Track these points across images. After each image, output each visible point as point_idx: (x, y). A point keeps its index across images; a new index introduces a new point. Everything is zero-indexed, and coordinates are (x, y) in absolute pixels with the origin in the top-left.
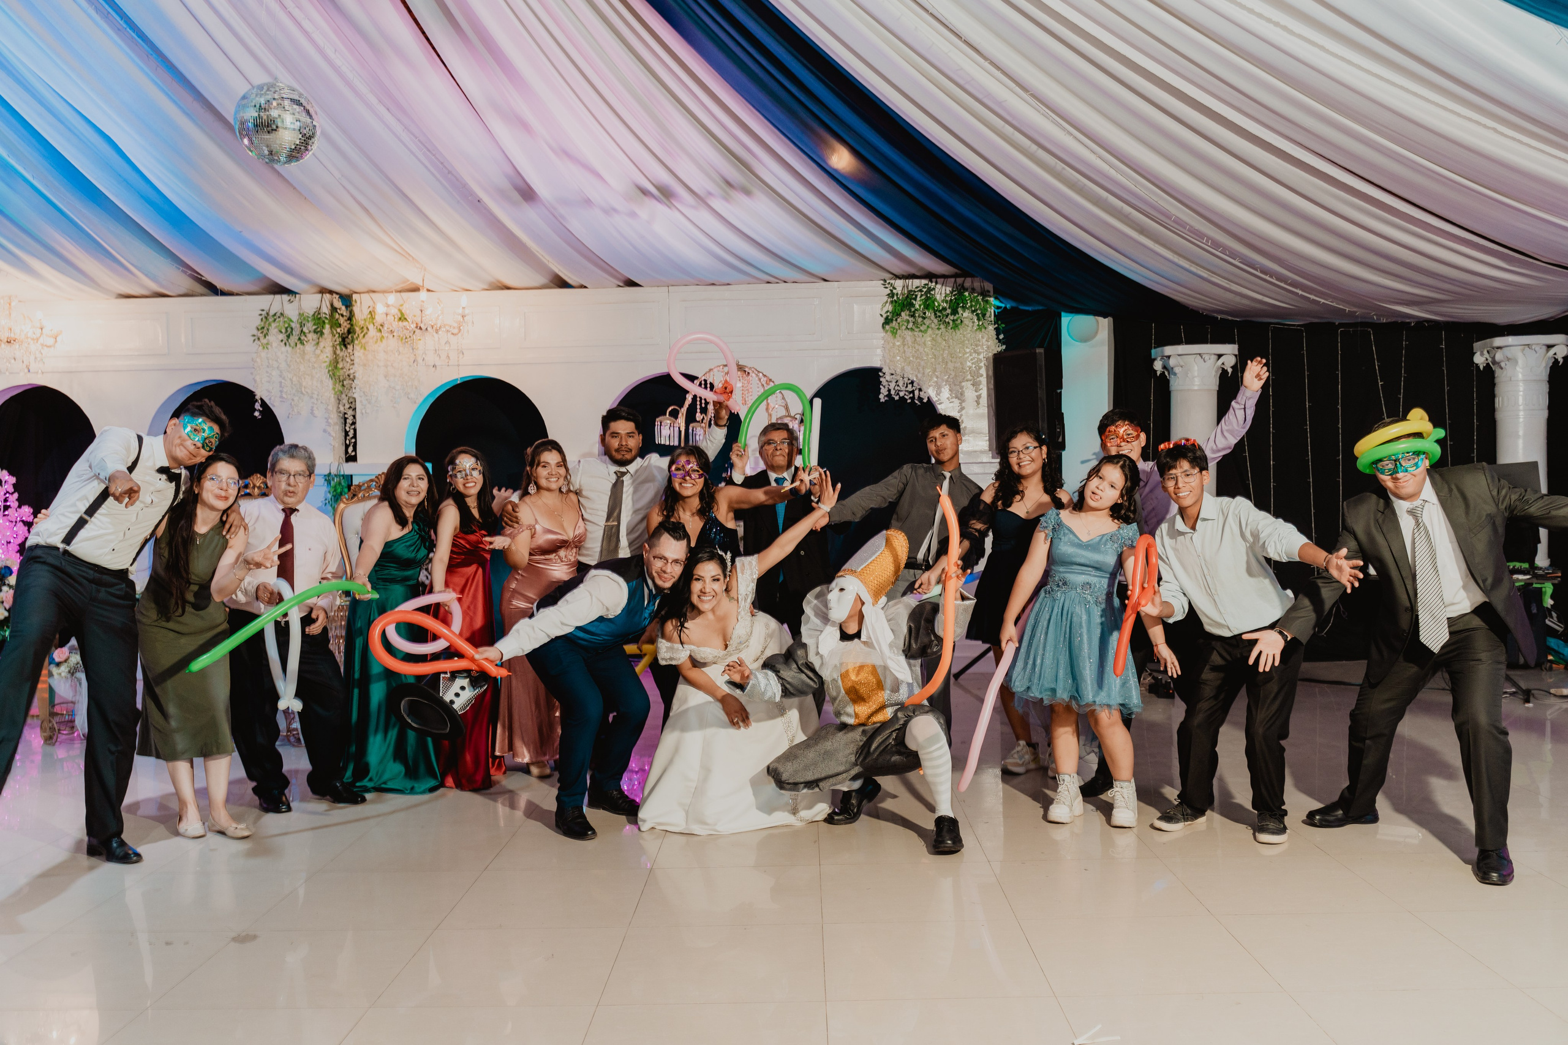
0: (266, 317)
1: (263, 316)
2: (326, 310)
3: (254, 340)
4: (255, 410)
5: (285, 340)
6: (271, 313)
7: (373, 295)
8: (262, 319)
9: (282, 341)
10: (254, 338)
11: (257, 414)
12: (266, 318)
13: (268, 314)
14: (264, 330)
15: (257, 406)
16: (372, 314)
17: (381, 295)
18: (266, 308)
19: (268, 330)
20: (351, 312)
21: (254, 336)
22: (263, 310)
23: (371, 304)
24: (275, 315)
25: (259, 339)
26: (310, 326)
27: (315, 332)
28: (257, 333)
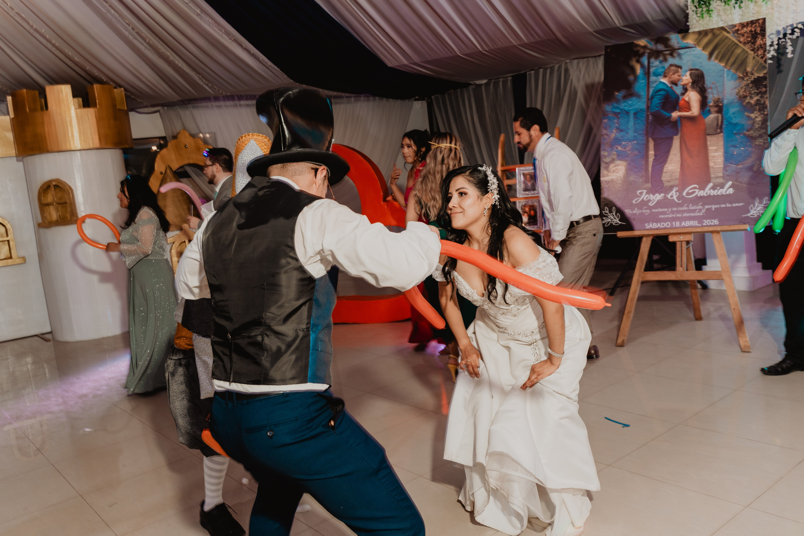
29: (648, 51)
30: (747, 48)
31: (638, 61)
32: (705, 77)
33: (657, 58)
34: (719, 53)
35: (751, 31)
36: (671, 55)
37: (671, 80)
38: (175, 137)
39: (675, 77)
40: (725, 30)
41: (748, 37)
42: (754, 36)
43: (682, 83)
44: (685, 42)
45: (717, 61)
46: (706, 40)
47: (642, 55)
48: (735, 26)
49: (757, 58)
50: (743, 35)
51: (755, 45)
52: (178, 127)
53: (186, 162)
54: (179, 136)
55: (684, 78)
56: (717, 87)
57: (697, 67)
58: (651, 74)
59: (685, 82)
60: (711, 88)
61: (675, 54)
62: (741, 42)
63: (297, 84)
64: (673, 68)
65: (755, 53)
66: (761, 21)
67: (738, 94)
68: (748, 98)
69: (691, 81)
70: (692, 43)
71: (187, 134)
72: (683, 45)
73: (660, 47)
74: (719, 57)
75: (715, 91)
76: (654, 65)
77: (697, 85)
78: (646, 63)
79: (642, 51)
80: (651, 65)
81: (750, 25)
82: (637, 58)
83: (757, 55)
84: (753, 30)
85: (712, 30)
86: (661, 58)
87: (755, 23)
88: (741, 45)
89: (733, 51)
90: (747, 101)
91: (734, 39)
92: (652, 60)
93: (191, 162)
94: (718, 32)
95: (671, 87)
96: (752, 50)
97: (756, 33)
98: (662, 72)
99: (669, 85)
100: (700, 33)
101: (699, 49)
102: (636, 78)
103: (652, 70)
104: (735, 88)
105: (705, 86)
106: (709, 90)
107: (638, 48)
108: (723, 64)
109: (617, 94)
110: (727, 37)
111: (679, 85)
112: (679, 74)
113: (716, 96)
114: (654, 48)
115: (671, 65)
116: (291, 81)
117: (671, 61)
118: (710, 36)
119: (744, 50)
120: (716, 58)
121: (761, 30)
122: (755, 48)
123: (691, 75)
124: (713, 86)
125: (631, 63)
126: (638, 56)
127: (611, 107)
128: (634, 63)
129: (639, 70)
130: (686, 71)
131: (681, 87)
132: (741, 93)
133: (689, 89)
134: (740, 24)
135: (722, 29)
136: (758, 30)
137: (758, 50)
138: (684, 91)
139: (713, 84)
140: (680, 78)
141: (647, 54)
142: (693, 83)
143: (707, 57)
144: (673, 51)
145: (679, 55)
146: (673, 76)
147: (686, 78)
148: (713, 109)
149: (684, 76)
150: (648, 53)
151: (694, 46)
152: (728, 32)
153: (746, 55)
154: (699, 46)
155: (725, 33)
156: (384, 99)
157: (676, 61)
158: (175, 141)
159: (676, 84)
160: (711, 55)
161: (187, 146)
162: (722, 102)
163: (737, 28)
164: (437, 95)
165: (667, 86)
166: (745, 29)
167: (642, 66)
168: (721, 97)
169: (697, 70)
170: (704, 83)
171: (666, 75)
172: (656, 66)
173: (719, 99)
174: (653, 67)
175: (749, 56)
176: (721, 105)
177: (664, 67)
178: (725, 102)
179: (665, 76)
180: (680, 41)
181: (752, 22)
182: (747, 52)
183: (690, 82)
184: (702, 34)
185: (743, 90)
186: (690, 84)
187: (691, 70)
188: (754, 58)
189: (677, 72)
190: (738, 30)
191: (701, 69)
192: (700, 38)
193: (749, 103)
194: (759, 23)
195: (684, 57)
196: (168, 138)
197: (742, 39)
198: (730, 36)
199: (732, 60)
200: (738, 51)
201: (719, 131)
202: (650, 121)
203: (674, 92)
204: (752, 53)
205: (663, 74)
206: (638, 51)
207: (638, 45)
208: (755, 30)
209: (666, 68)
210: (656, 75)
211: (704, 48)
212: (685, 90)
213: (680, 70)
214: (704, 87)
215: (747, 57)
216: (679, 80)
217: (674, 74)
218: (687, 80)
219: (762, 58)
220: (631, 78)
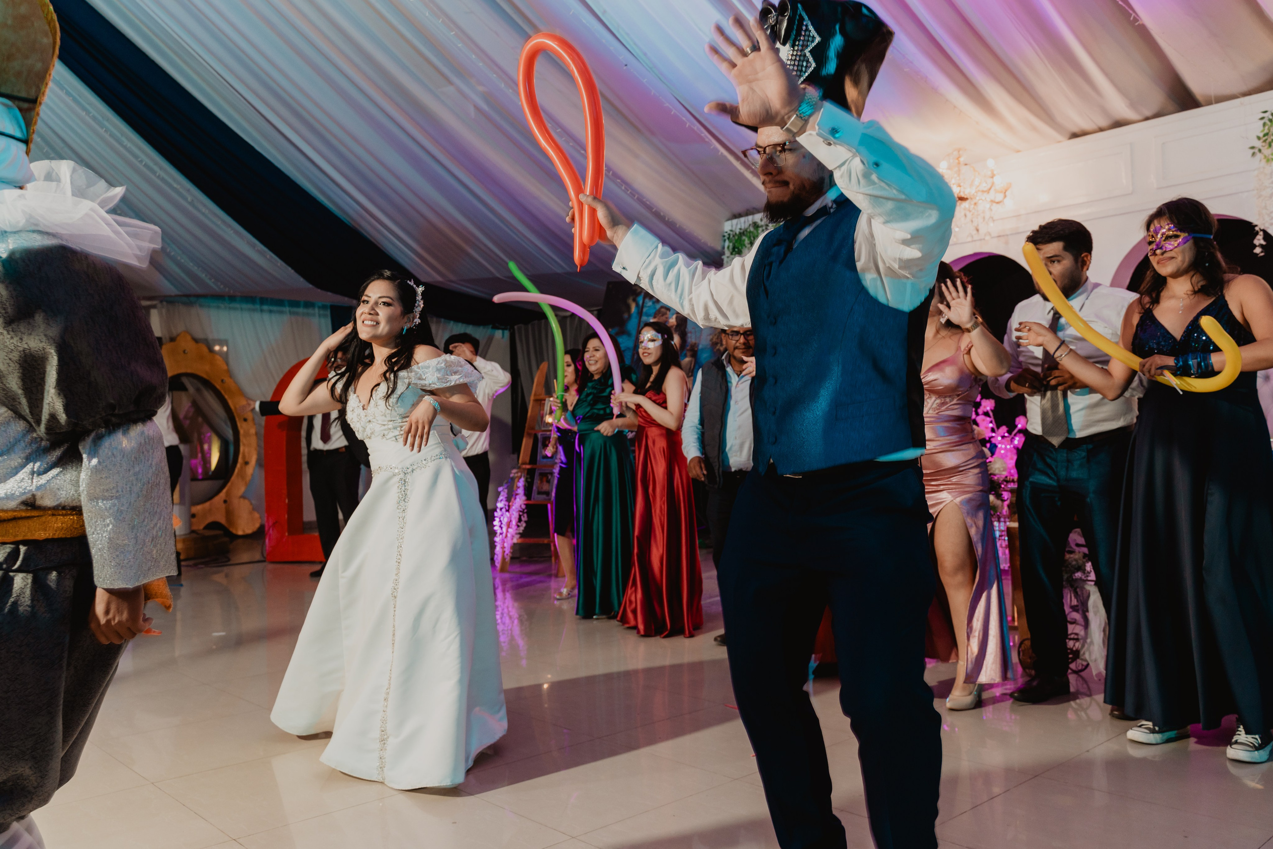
0: (1269, 118)
1: (1267, 120)
3: (1254, 154)
4: (1255, 246)
8: (1264, 124)
10: (1252, 151)
11: (1258, 250)
12: (1270, 121)
15: (1259, 240)
21: (1253, 148)
22: (1265, 112)
25: (1260, 151)
28: (1258, 144)
31: (634, 300)
38: (172, 339)
39: (664, 319)
43: (668, 326)
47: (640, 294)
52: (180, 328)
53: (182, 370)
54: (178, 338)
55: (670, 320)
56: (695, 332)
58: (643, 314)
60: (691, 332)
63: (319, 290)
64: (663, 310)
67: (711, 340)
68: (719, 345)
69: (675, 323)
71: (189, 338)
75: (693, 336)
76: (647, 305)
77: (680, 328)
78: (641, 302)
80: (645, 304)
82: (634, 296)
90: (717, 348)
92: (647, 300)
93: (189, 371)
102: (630, 316)
103: (645, 310)
104: (710, 334)
105: (687, 330)
106: (689, 335)
112: (667, 316)
113: (694, 341)
116: (311, 286)
123: (677, 318)
124: (693, 330)
125: (628, 300)
126: (636, 294)
128: (631, 301)
129: (633, 309)
130: (673, 314)
132: (714, 340)
133: (673, 332)
139: (693, 328)
140: (667, 320)
142: (678, 326)
148: (689, 354)
149: (670, 318)
156: (452, 322)
158: (172, 344)
161: (186, 352)
162: (698, 346)
164: (520, 325)
167: (637, 305)
168: (697, 341)
170: (686, 327)
171: (656, 316)
172: (649, 307)
173: (695, 344)
174: (646, 307)
176: (696, 349)
177: (655, 308)
178: (700, 347)
183: (675, 325)
185: (716, 337)
186: (674, 327)
189: (666, 314)
193: (719, 350)
196: (164, 340)
201: (690, 374)
202: (635, 360)
205: (653, 315)
206: (636, 290)
209: (657, 309)
210: (648, 315)
213: (668, 312)
214: (685, 331)
217: (663, 316)
218: (672, 322)
220: (626, 316)
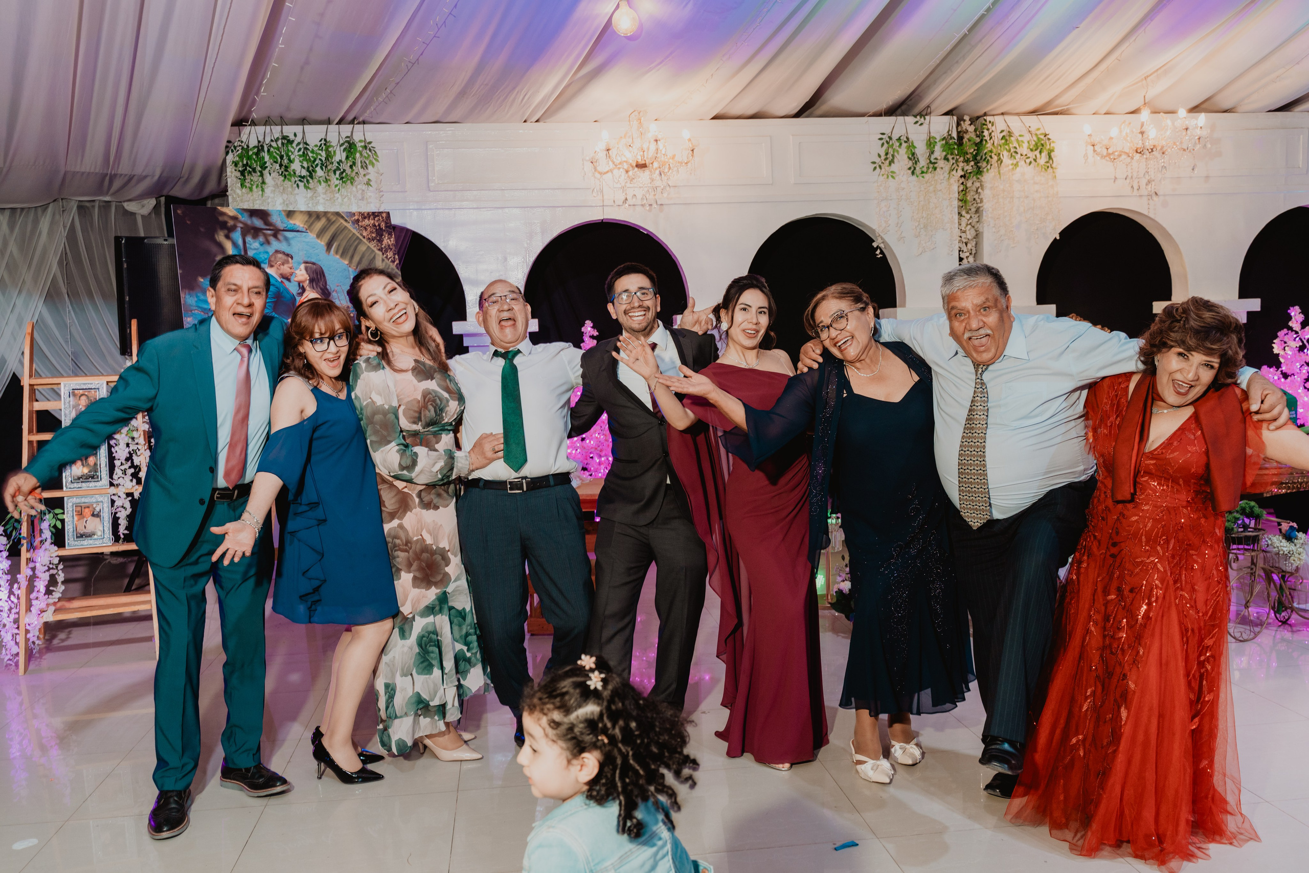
0: (887, 140)
1: (884, 141)
2: (955, 135)
3: (875, 168)
5: (913, 169)
6: (895, 137)
7: (1006, 117)
8: (883, 145)
9: (910, 169)
10: (874, 166)
12: (888, 143)
13: (890, 138)
14: (889, 158)
16: (1007, 137)
17: (1016, 118)
18: (888, 132)
19: (893, 156)
20: (980, 135)
21: (874, 163)
22: (884, 134)
23: (1004, 127)
24: (899, 139)
25: (881, 167)
26: (939, 152)
27: (946, 159)
28: (878, 160)
29: (241, 225)
30: (372, 245)
31: (227, 237)
32: (326, 275)
33: (255, 236)
34: (339, 246)
35: (374, 225)
36: (275, 236)
37: (281, 272)
39: (285, 269)
40: (342, 217)
41: (372, 232)
42: (379, 232)
43: (296, 279)
44: (291, 222)
45: (338, 257)
46: (319, 225)
47: (233, 228)
48: (354, 214)
49: (385, 259)
50: (366, 229)
51: (382, 245)
55: (298, 272)
57: (313, 260)
59: (300, 278)
61: (280, 237)
62: (364, 237)
64: (280, 255)
65: (383, 254)
66: (384, 215)
69: (307, 277)
70: (302, 226)
72: (289, 227)
73: (258, 223)
74: (340, 252)
76: (252, 247)
77: (317, 284)
78: (240, 242)
79: (231, 223)
80: (247, 244)
81: (372, 217)
82: (226, 231)
83: (386, 257)
84: (377, 224)
85: (326, 213)
86: (261, 239)
87: (378, 216)
88: (365, 240)
89: (356, 247)
91: (354, 231)
92: (249, 239)
94: (333, 218)
95: (282, 282)
96: (379, 250)
97: (381, 229)
98: (266, 259)
99: (279, 280)
100: (310, 214)
101: (311, 236)
105: (328, 287)
106: (334, 294)
107: (226, 219)
108: (346, 262)
109: (202, 280)
110: (346, 227)
111: (292, 280)
112: (290, 266)
114: (249, 222)
115: (277, 252)
117: (275, 245)
118: (323, 221)
119: (368, 247)
120: (337, 252)
121: (386, 227)
122: (382, 248)
123: (306, 269)
124: (338, 289)
125: (216, 236)
126: (229, 231)
127: (196, 299)
128: (221, 237)
130: (299, 264)
131: (297, 284)
133: (308, 288)
134: (360, 213)
135: (338, 214)
136: (383, 225)
137: (386, 251)
138: (300, 291)
140: (292, 271)
141: (239, 229)
142: (312, 281)
143: (325, 248)
144: (276, 233)
145: (286, 239)
146: (282, 267)
147: (301, 274)
149: (297, 269)
150: (241, 228)
151: (304, 230)
152: (346, 221)
153: (373, 256)
154: (311, 232)
155: (342, 221)
157: (283, 247)
159: (289, 280)
160: (329, 246)
163: (356, 217)
165: (277, 281)
166: (366, 222)
167: (235, 244)
169: (314, 264)
171: (273, 264)
172: (255, 249)
174: (251, 249)
175: (377, 256)
177: (267, 253)
179: (272, 266)
180: (285, 219)
181: (375, 215)
182: (373, 251)
183: (306, 280)
184: (314, 216)
186: (308, 282)
187: (306, 262)
188: (383, 260)
189: (288, 262)
190: (358, 221)
191: (319, 263)
192: (311, 221)
194: (382, 217)
195: (292, 242)
197: (365, 234)
198: (349, 226)
199: (356, 259)
200: (362, 248)
203: (287, 290)
204: (380, 253)
206: (226, 223)
207: (223, 214)
208: (379, 225)
209: (271, 254)
211: (319, 235)
212: (304, 290)
213: (290, 259)
214: (327, 289)
215: (374, 257)
216: (291, 274)
217: (283, 264)
218: (302, 275)
219: (393, 262)
